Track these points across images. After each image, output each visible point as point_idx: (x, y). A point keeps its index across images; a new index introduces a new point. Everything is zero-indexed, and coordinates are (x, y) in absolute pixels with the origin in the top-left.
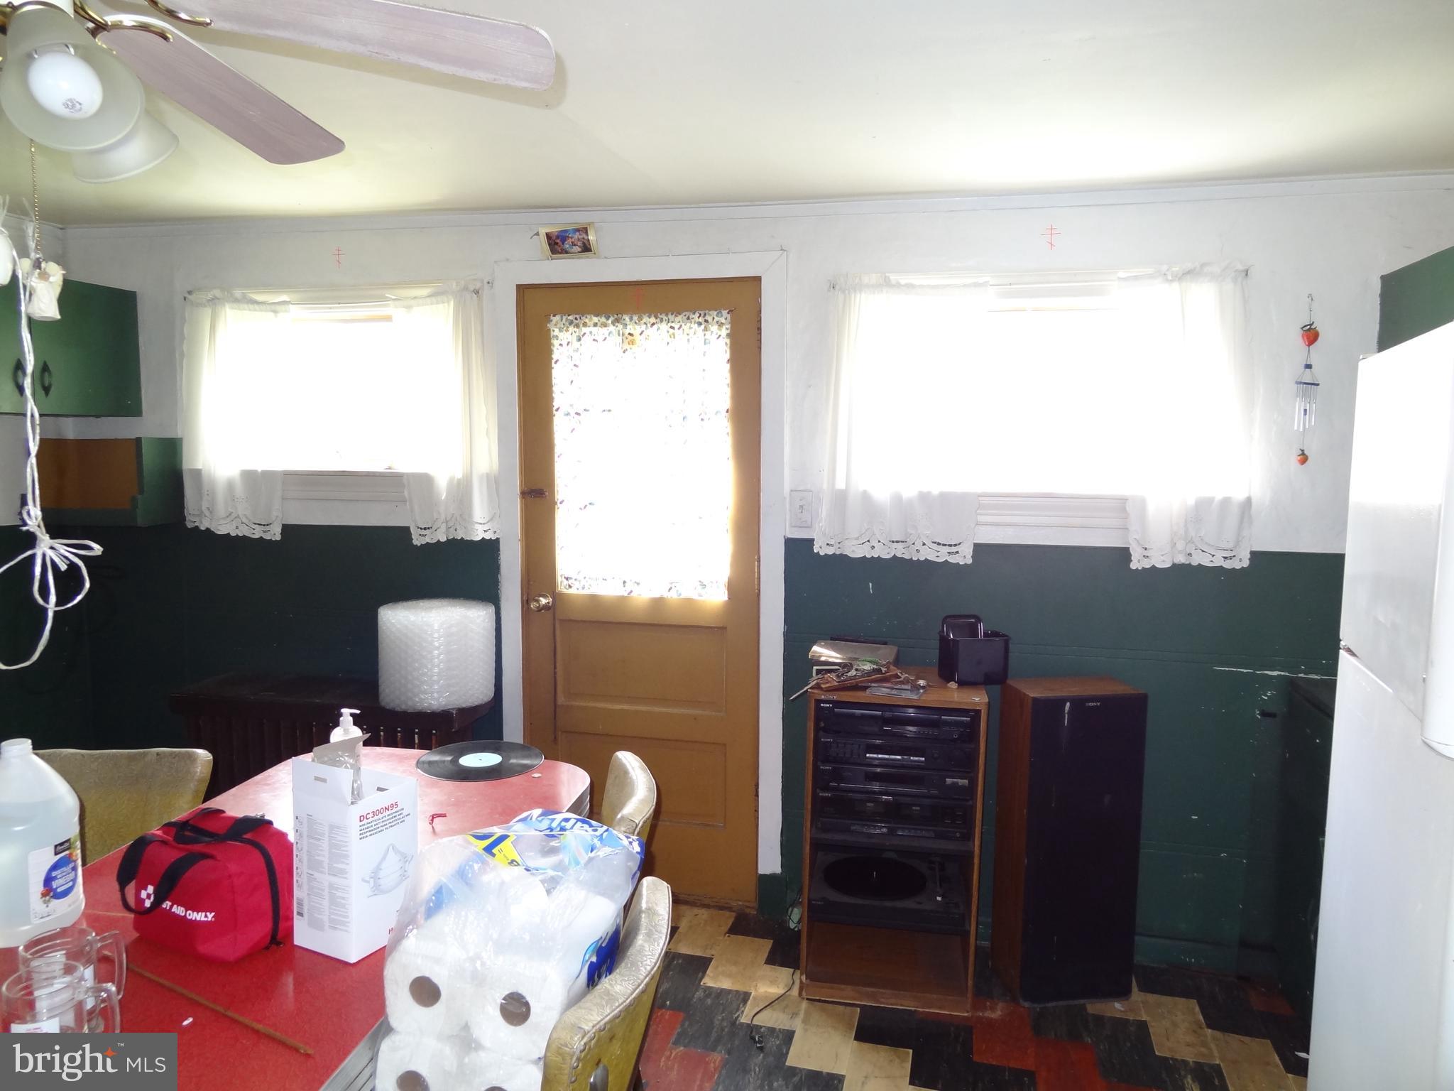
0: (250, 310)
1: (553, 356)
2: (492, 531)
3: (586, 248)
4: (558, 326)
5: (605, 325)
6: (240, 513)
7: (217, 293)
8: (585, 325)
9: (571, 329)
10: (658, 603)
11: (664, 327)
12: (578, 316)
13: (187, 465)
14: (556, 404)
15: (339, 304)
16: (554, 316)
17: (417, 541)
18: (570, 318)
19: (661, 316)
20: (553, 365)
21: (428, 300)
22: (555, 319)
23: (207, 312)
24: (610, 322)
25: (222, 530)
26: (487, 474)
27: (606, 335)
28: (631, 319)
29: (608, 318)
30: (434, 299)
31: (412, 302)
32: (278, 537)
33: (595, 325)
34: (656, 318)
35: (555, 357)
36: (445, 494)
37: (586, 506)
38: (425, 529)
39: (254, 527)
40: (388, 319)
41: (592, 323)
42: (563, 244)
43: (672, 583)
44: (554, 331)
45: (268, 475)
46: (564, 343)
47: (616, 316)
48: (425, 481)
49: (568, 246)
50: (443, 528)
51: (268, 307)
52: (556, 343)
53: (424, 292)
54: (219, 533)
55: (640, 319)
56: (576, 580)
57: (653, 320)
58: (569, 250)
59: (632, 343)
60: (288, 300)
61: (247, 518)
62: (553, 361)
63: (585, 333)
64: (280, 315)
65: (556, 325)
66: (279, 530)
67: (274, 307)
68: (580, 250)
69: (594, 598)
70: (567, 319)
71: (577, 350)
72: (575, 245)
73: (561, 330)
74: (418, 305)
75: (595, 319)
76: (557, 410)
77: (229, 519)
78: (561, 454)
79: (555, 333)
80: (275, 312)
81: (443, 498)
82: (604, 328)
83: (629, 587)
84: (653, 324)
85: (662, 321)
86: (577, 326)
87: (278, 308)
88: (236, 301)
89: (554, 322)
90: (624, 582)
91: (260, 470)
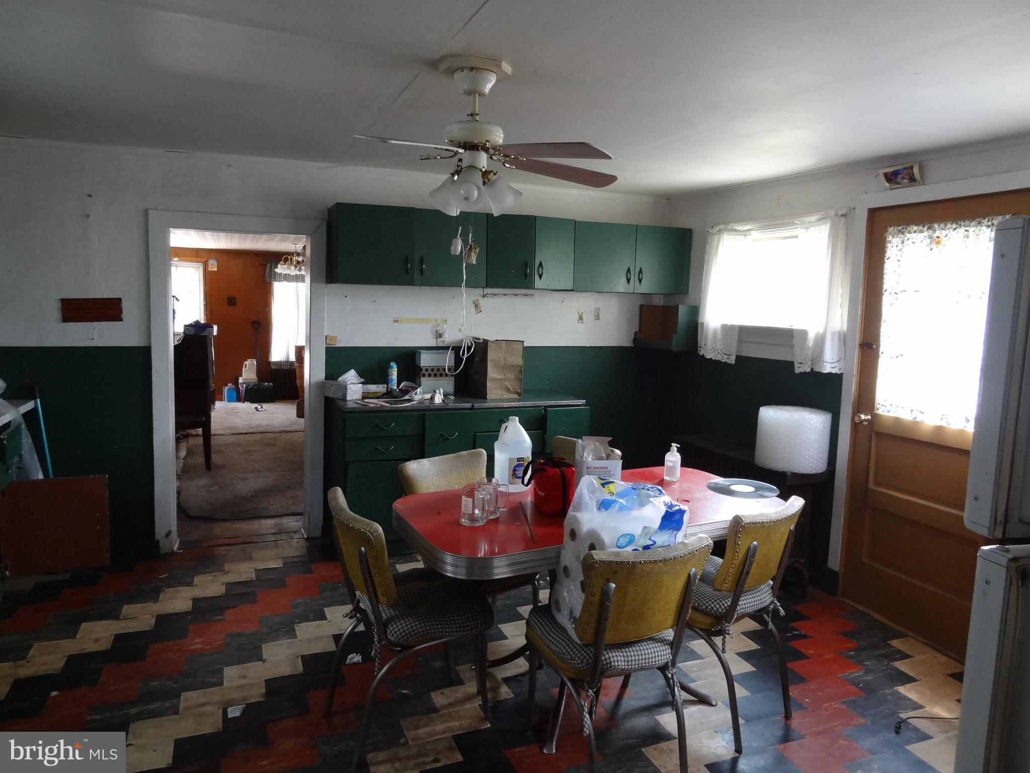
0: (735, 235)
1: (886, 255)
2: (838, 368)
3: (912, 179)
4: (892, 234)
5: (921, 232)
6: (718, 348)
7: (722, 227)
8: (910, 232)
9: (900, 235)
10: (939, 429)
11: (962, 230)
12: (904, 227)
13: (700, 321)
14: (885, 287)
15: (774, 228)
16: (890, 227)
17: (797, 371)
18: (900, 228)
19: (960, 223)
20: (886, 260)
21: (817, 223)
22: (891, 229)
23: (717, 236)
24: (925, 229)
25: (708, 356)
26: (839, 331)
27: (923, 239)
28: (939, 226)
29: (924, 227)
30: (820, 222)
31: (809, 225)
32: (733, 362)
33: (915, 232)
34: (957, 225)
35: (887, 255)
36: (812, 343)
37: (898, 356)
38: (801, 363)
39: (723, 355)
40: (796, 237)
41: (913, 231)
42: (896, 179)
43: (943, 415)
44: (888, 237)
45: (732, 327)
46: (895, 245)
47: (929, 225)
48: (804, 333)
49: (899, 180)
50: (809, 363)
51: (742, 233)
52: (889, 245)
53: (813, 218)
54: (707, 357)
55: (945, 226)
56: (882, 405)
57: (954, 226)
58: (901, 182)
59: (938, 243)
60: (751, 228)
61: (721, 351)
62: (886, 258)
63: (909, 238)
64: (747, 237)
65: (890, 233)
66: (734, 358)
67: (745, 233)
68: (908, 181)
69: (897, 420)
70: (898, 229)
71: (901, 250)
72: (904, 179)
73: (893, 237)
74: (812, 227)
75: (915, 228)
76: (885, 291)
77: (713, 350)
78: (885, 321)
79: (889, 239)
80: (745, 235)
81: (810, 345)
82: (922, 234)
83: (915, 414)
84: (955, 229)
85: (960, 226)
86: (903, 233)
87: (746, 233)
88: (729, 230)
89: (889, 231)
90: (912, 411)
91: (729, 324)
